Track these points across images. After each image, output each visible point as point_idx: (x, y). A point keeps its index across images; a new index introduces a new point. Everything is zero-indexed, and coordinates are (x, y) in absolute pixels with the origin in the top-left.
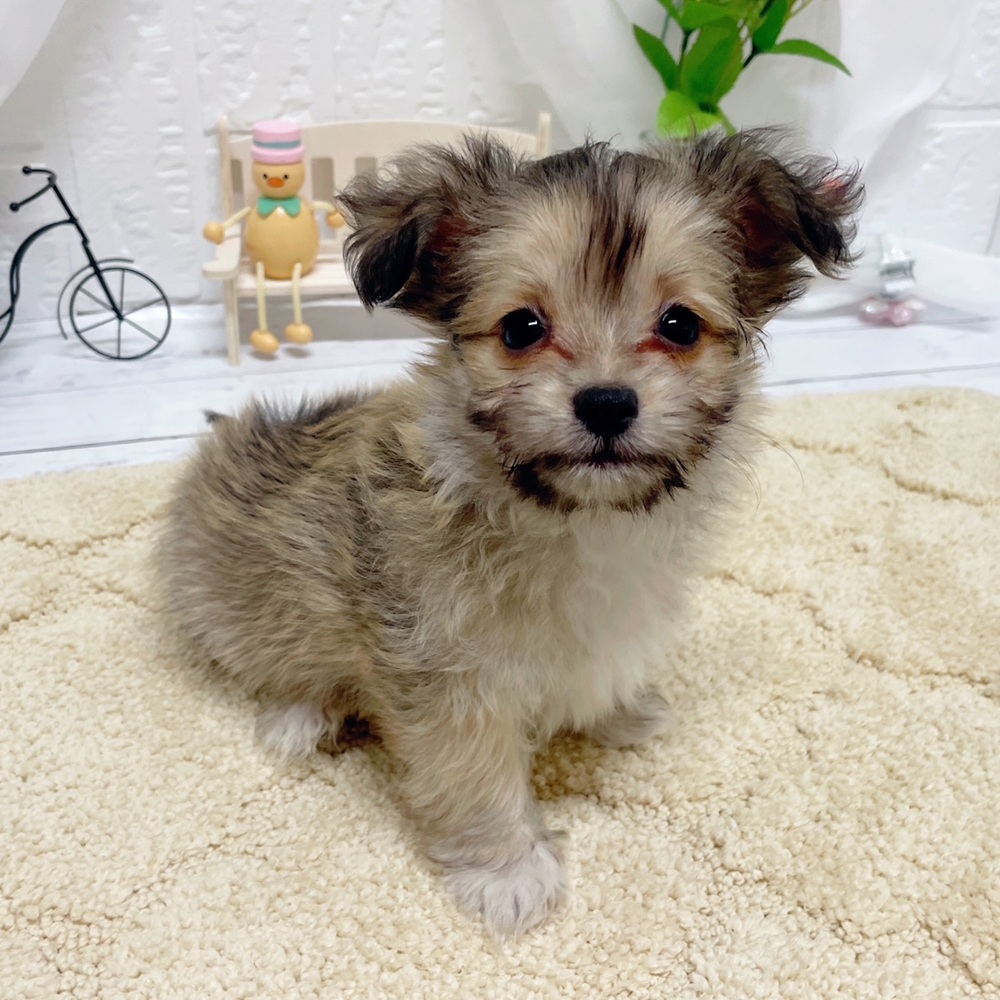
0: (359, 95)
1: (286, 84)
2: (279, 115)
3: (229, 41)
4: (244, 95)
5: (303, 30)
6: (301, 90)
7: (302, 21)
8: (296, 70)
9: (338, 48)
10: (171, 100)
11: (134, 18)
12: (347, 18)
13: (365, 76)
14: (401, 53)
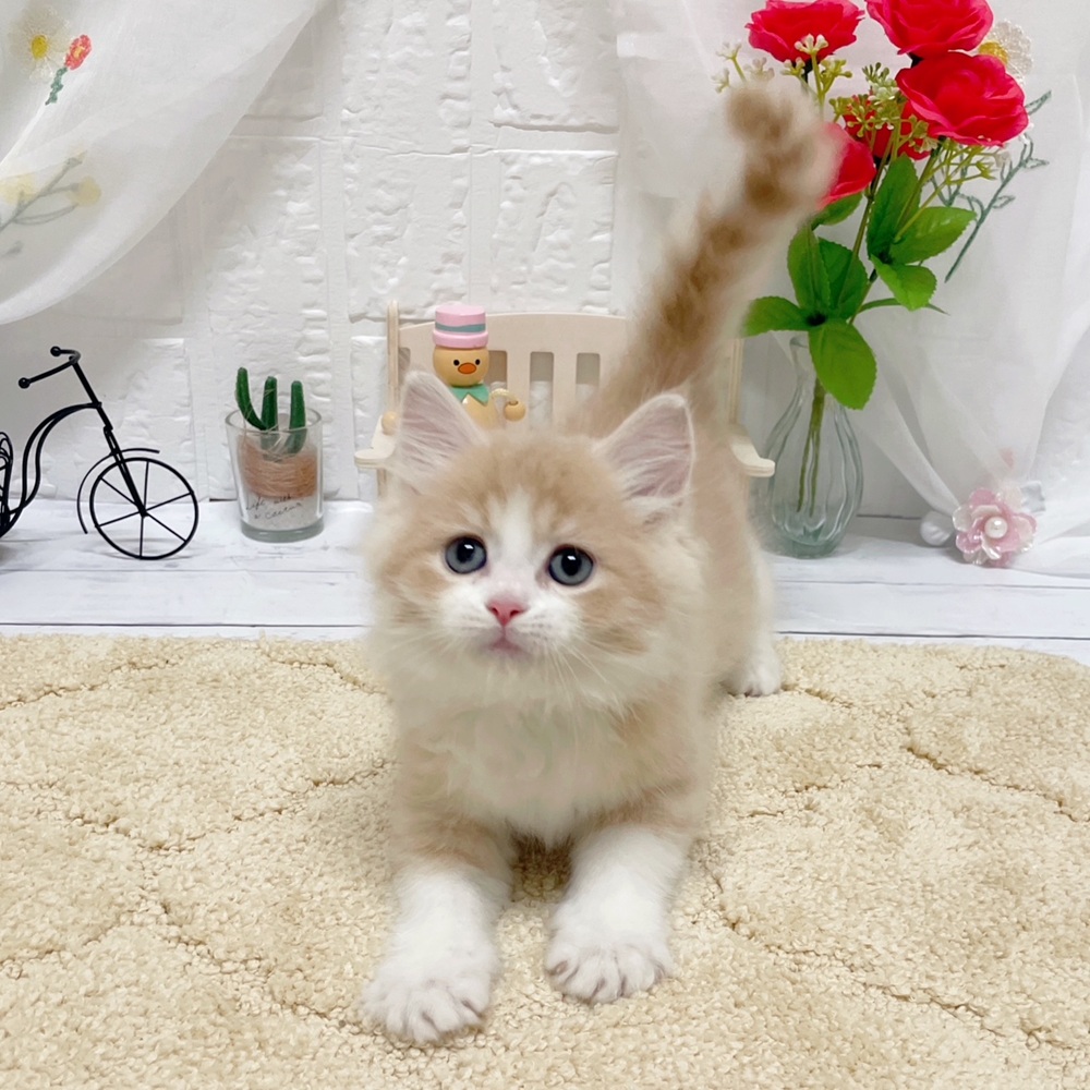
0: (515, 287)
1: (439, 271)
2: (429, 304)
3: (379, 222)
4: (393, 281)
5: (459, 215)
6: (454, 278)
7: (459, 205)
8: (448, 258)
9: (495, 236)
10: (317, 281)
11: (282, 193)
12: (506, 204)
13: (524, 268)
14: (564, 246)
